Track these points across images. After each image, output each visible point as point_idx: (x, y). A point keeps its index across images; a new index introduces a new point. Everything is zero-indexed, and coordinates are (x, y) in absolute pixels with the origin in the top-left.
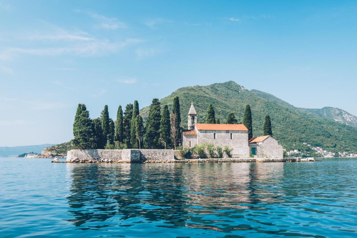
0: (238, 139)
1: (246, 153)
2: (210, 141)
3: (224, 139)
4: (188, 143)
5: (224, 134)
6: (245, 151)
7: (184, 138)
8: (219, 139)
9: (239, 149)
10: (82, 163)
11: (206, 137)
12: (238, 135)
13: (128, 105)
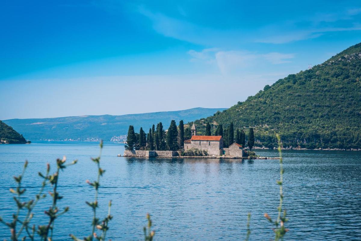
0: (214, 145)
1: (218, 153)
2: (197, 147)
3: (205, 145)
4: (187, 147)
5: (205, 142)
6: (217, 153)
7: (185, 144)
8: (203, 145)
9: (214, 151)
10: (129, 157)
11: (195, 144)
12: (214, 143)
13: (158, 124)
